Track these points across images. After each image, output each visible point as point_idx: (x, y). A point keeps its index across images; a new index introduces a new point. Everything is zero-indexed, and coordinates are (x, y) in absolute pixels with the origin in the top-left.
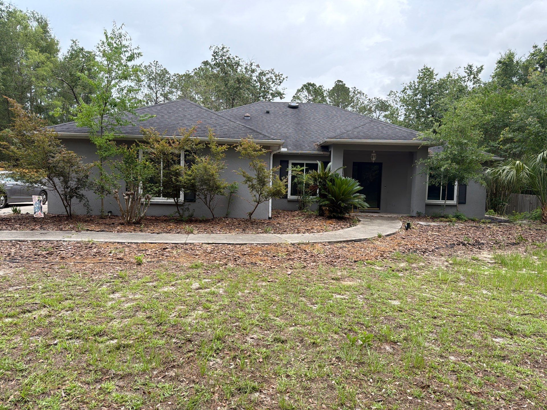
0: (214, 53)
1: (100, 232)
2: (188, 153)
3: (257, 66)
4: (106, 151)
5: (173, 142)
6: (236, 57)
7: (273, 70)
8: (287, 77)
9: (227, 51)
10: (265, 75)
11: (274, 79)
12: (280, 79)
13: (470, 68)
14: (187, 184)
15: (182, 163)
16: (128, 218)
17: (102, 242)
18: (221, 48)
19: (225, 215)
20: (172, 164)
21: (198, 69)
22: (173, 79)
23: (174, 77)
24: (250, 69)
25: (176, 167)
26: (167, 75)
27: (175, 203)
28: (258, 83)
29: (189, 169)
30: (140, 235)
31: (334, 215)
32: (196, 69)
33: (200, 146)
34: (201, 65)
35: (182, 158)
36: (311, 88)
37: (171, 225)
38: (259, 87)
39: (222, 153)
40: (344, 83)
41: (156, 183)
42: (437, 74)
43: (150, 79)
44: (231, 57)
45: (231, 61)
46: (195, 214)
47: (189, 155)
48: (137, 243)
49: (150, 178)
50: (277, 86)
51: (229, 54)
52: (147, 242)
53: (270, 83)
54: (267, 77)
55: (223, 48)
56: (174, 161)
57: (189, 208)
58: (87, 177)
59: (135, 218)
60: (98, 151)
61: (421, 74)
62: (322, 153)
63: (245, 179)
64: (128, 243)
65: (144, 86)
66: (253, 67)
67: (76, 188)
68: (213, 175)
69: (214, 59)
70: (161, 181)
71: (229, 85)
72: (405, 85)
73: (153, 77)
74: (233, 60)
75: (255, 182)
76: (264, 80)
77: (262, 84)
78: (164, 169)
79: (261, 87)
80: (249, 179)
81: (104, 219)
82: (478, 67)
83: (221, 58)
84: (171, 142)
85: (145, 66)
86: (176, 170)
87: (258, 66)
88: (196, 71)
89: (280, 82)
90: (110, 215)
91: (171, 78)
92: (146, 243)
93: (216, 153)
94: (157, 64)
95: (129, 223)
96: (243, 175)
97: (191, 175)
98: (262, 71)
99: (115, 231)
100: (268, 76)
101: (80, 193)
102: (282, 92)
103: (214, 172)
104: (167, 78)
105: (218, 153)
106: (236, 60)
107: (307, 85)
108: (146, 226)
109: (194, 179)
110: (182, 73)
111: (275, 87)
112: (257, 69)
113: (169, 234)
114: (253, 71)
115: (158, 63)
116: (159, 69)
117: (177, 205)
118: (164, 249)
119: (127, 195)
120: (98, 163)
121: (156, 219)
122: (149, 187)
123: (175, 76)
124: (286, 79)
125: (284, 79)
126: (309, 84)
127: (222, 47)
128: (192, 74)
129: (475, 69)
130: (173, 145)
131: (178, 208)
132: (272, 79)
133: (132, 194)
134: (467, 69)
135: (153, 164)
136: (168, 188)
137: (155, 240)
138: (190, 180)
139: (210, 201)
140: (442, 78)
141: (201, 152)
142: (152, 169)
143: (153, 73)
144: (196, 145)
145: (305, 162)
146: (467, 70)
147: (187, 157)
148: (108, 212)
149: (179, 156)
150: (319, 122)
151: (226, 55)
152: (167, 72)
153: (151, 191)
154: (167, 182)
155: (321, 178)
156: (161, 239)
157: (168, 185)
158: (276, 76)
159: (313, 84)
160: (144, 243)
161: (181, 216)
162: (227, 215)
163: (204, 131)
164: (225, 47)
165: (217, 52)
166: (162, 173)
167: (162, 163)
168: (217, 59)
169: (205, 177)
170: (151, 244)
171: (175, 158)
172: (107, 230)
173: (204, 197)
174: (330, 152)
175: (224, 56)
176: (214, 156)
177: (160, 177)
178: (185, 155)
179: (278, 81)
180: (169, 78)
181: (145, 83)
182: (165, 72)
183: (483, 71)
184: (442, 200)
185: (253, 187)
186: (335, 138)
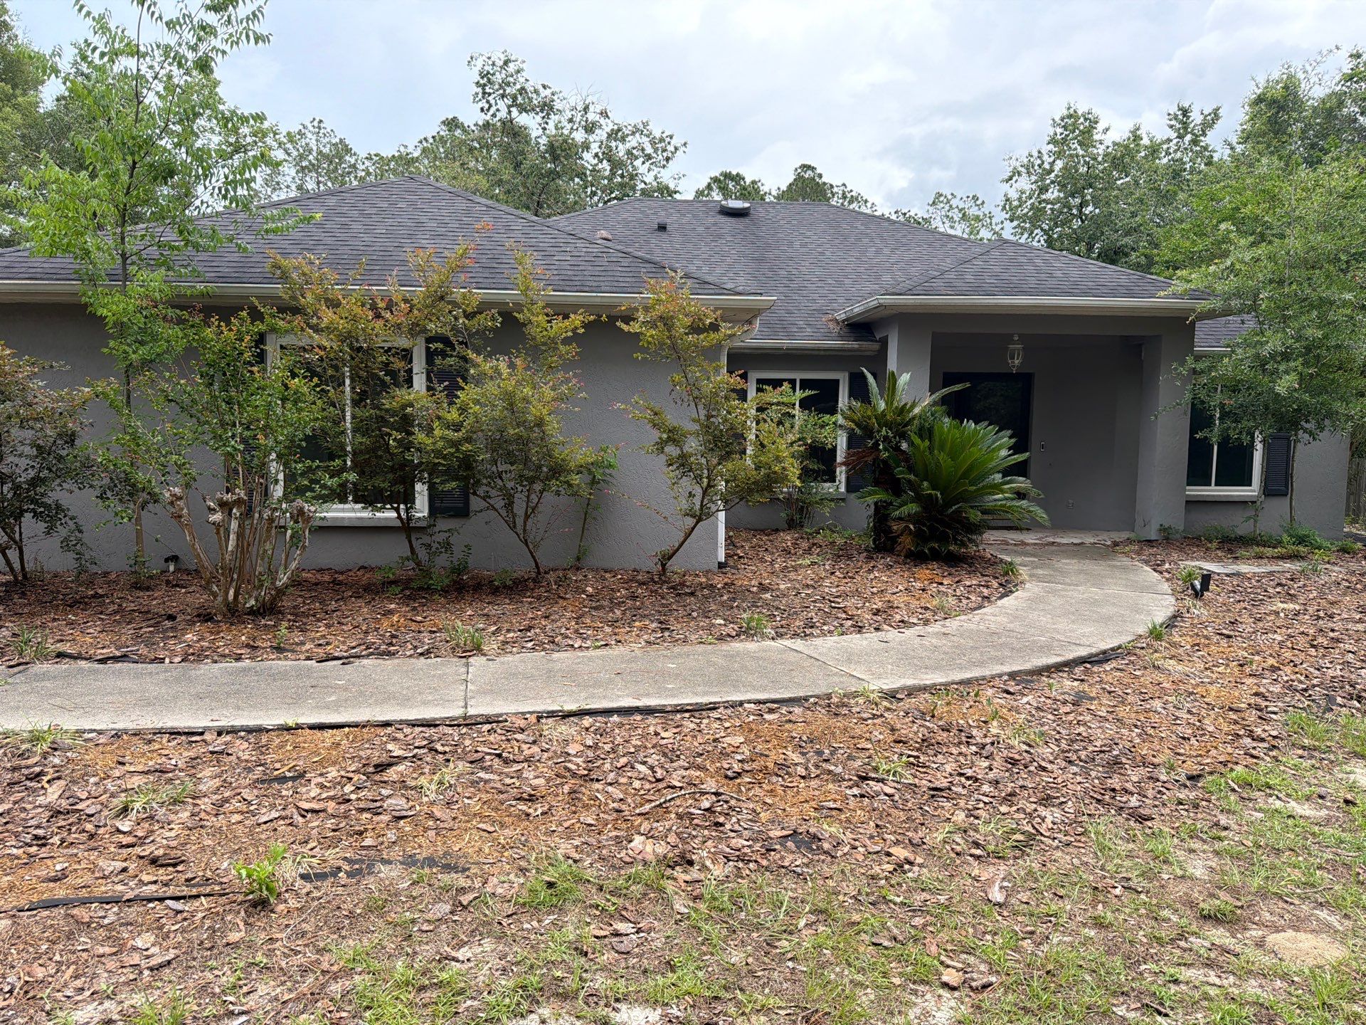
0: (482, 78)
1: (110, 665)
2: (439, 345)
3: (601, 113)
4: (142, 343)
5: (389, 307)
6: (544, 87)
7: (645, 125)
8: (685, 144)
9: (518, 72)
10: (623, 140)
11: (649, 150)
12: (664, 150)
13: (1184, 115)
14: (444, 457)
15: (419, 382)
16: (227, 593)
17: (100, 732)
18: (501, 63)
19: (571, 561)
20: (384, 385)
21: (431, 140)
22: (363, 167)
23: (367, 163)
24: (583, 123)
25: (402, 394)
26: (347, 158)
27: (398, 524)
28: (605, 162)
29: (451, 403)
30: (273, 677)
31: (932, 549)
32: (425, 139)
33: (484, 321)
34: (438, 129)
35: (419, 365)
36: (730, 186)
37: (391, 612)
38: (607, 173)
39: (566, 341)
40: (818, 171)
41: (332, 457)
42: (1107, 130)
43: (303, 168)
44: (529, 89)
45: (530, 99)
46: (471, 562)
47: (444, 355)
48: (259, 730)
49: (307, 438)
50: (656, 170)
51: (522, 80)
52: (301, 720)
53: (638, 163)
54: (628, 145)
55: (506, 63)
56: (393, 374)
57: (452, 540)
58: (71, 439)
59: (255, 593)
60: (112, 343)
61: (1059, 130)
62: (855, 345)
63: (655, 435)
64: (219, 734)
65: (288, 187)
66: (591, 116)
67: (35, 482)
68: (540, 423)
69: (480, 96)
70: (349, 448)
71: (526, 165)
72: (1013, 163)
73: (310, 161)
74: (534, 96)
75: (692, 445)
76: (621, 154)
77: (616, 164)
78: (355, 403)
79: (613, 173)
80: (674, 437)
81: (148, 589)
82: (1206, 112)
83: (501, 92)
84: (382, 305)
85: (289, 134)
86: (404, 407)
87: (604, 114)
88: (425, 144)
89: (668, 159)
90: (172, 568)
91: (361, 167)
92: (299, 727)
93: (544, 344)
94: (319, 128)
95: (234, 614)
96: (651, 421)
97: (457, 427)
98: (616, 127)
99: (173, 653)
100: (632, 142)
101: (49, 502)
102: (672, 186)
103: (545, 412)
104: (349, 167)
105: (552, 344)
106: (543, 95)
107: (722, 178)
108: (300, 620)
109: (468, 440)
110: (387, 152)
111: (652, 174)
112: (602, 121)
113: (389, 663)
114: (590, 128)
115: (322, 125)
116: (327, 140)
117: (407, 528)
118: (381, 767)
119: (223, 505)
120: (111, 385)
121: (334, 582)
122: (302, 475)
123: (372, 159)
124: (683, 148)
125: (676, 149)
126: (727, 176)
127: (503, 58)
128: (416, 154)
129: (1196, 118)
130: (388, 315)
131: (410, 542)
132: (643, 150)
133: (239, 502)
134: (1176, 117)
135: (317, 385)
136: (373, 475)
137: (336, 706)
138: (455, 444)
139: (527, 517)
140: (1118, 140)
141: (488, 342)
142: (314, 403)
143: (310, 151)
144: (469, 316)
145: (798, 376)
146: (1173, 122)
147: (438, 361)
148: (167, 560)
149: (407, 355)
150: (822, 254)
151: (515, 84)
152: (348, 150)
153: (313, 490)
154: (372, 450)
155: (889, 425)
156: (361, 698)
157: (374, 461)
158: (653, 143)
159: (738, 175)
160: (288, 729)
161: (427, 574)
162: (578, 559)
163: (492, 270)
164: (513, 58)
165: (488, 73)
166: (348, 418)
167: (348, 382)
168: (490, 94)
169: (512, 432)
170: (318, 733)
171: (398, 364)
172: (143, 650)
173: (502, 503)
174: (884, 343)
175: (508, 84)
176: (537, 352)
177: (343, 432)
178: (430, 356)
179: (660, 157)
180: (354, 166)
181: (289, 179)
182: (343, 149)
183: (1219, 126)
184: (1216, 485)
185: (683, 463)
186: (909, 292)
